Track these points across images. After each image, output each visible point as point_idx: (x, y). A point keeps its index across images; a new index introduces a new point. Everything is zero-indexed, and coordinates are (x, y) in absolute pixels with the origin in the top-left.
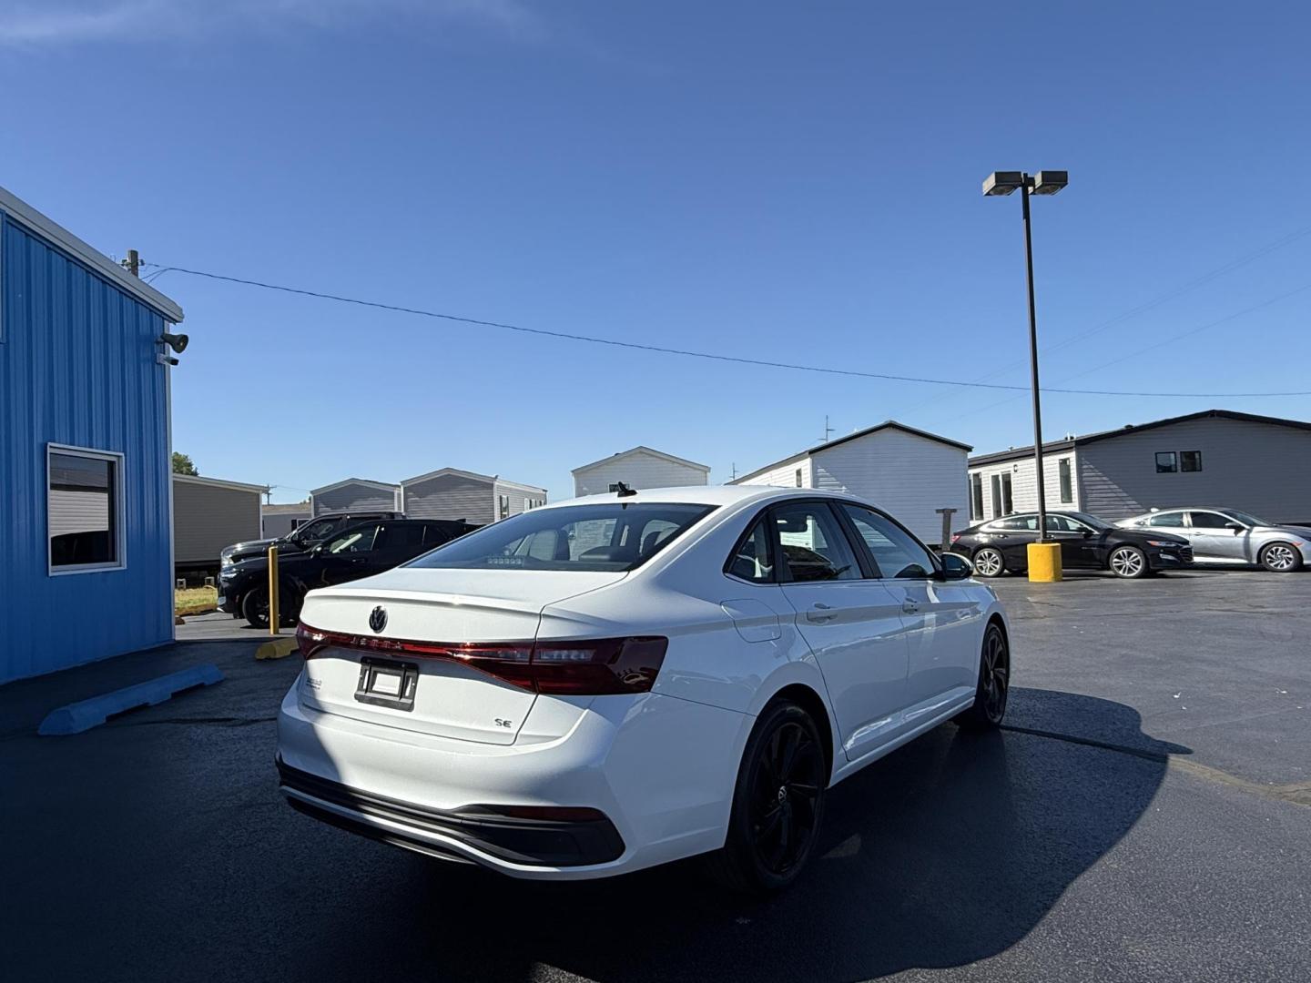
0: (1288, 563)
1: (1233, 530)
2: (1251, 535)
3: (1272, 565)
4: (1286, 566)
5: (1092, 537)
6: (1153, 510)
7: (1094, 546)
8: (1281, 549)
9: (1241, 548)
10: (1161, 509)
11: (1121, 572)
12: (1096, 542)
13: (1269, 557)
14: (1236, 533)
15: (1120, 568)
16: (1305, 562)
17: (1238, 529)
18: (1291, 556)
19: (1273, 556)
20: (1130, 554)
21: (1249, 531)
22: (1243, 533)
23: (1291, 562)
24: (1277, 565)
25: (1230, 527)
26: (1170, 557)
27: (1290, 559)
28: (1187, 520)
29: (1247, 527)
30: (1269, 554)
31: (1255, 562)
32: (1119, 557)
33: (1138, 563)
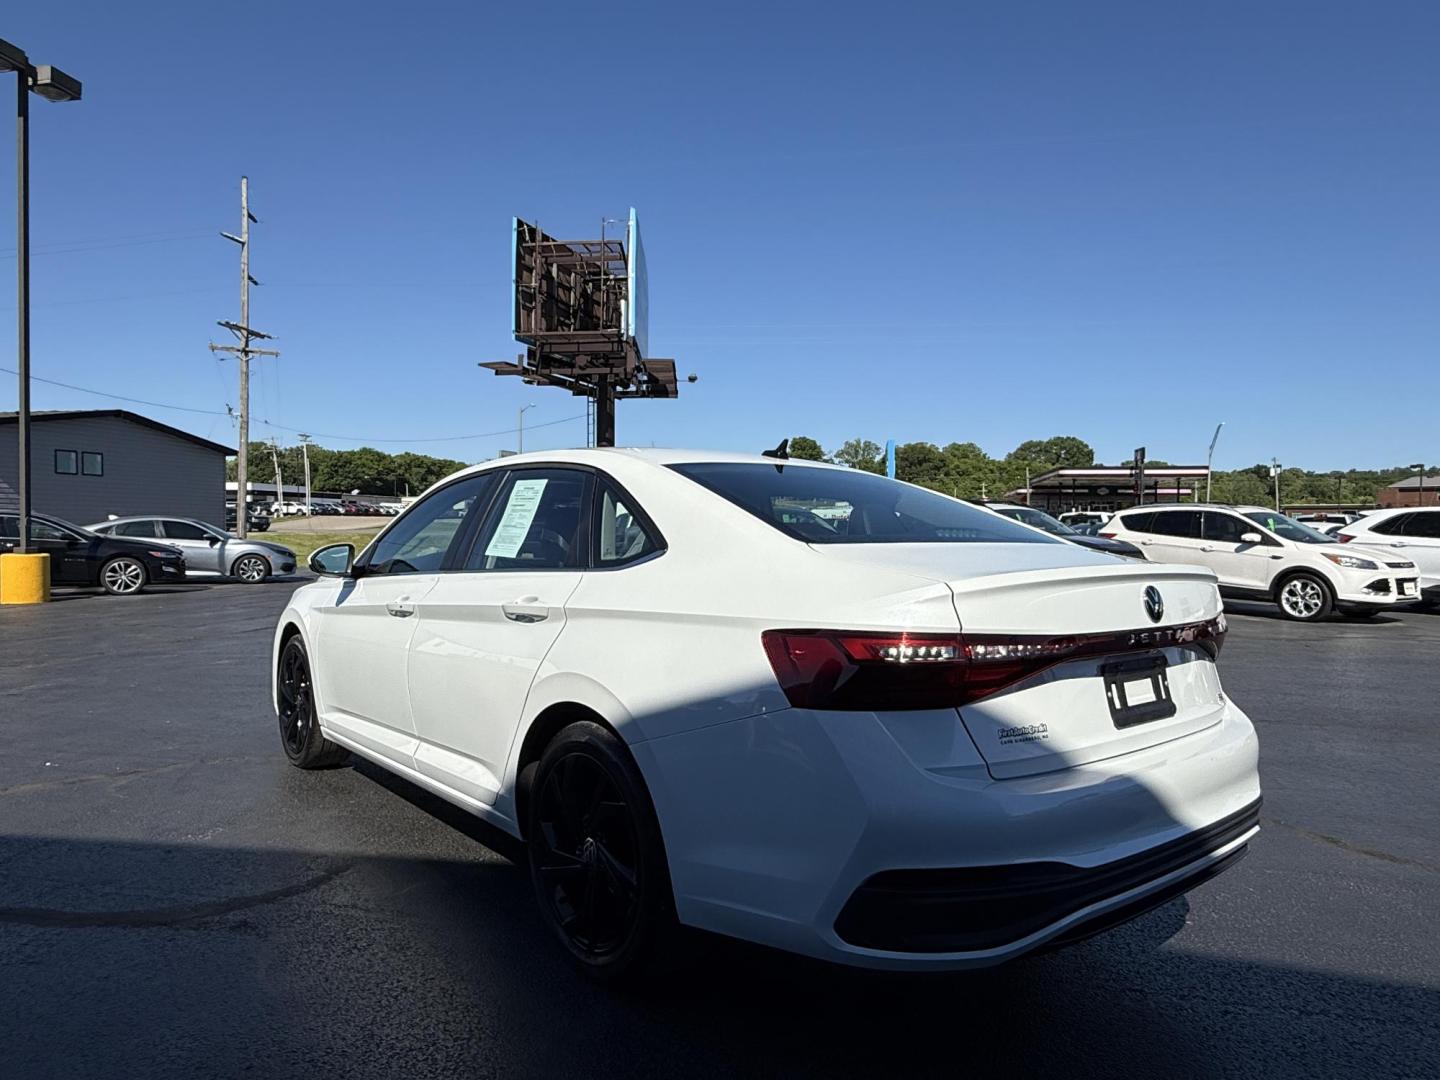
0: (258, 574)
1: (208, 542)
2: (227, 547)
3: (245, 577)
4: (257, 578)
5: (78, 546)
6: (112, 517)
7: (81, 557)
8: (253, 560)
9: (216, 560)
10: (121, 515)
11: (115, 588)
12: (84, 553)
13: (243, 569)
14: (212, 544)
15: (114, 583)
16: (274, 573)
17: (213, 541)
18: (261, 567)
19: (246, 568)
20: (127, 566)
21: (224, 543)
22: (218, 546)
23: (262, 574)
24: (248, 577)
25: (207, 539)
26: (171, 570)
27: (261, 570)
28: (160, 529)
29: (221, 538)
30: (242, 566)
31: (228, 574)
32: (113, 570)
33: (137, 576)
